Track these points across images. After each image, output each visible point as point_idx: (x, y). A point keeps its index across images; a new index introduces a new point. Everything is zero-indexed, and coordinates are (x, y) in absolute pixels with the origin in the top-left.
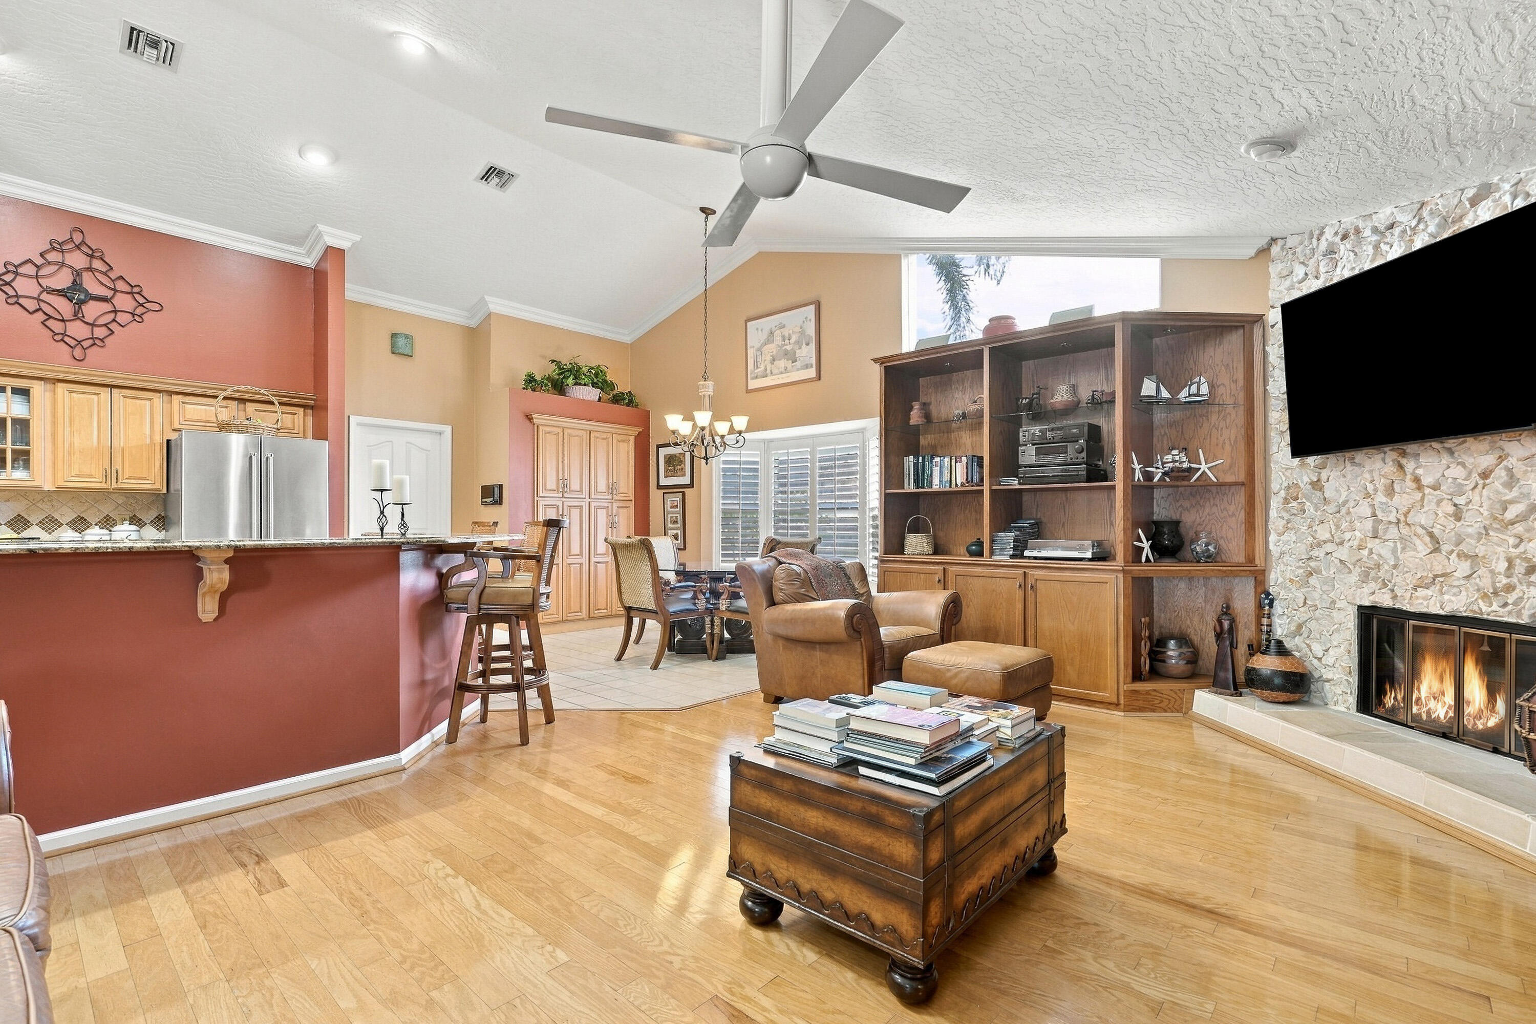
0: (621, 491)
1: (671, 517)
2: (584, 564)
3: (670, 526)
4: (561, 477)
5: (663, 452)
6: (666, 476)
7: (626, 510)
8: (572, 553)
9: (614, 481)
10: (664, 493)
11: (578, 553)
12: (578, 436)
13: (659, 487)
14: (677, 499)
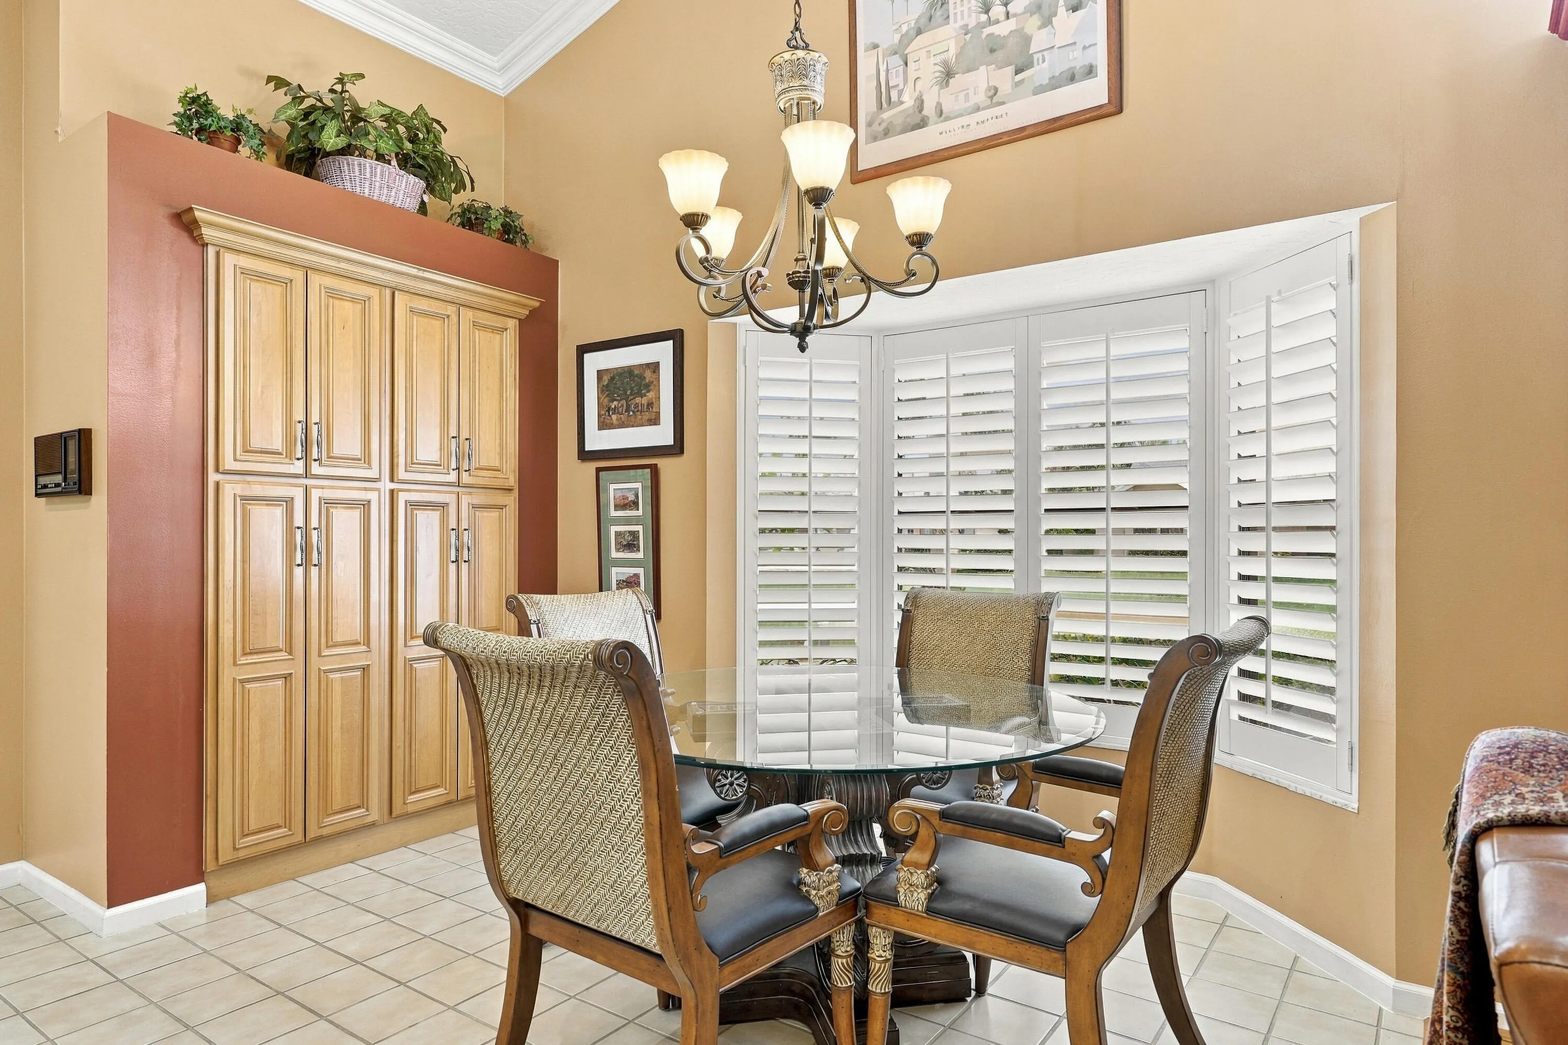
0: (484, 463)
1: (618, 534)
2: (374, 672)
3: (614, 554)
4: (299, 415)
5: (595, 362)
6: (603, 425)
7: (495, 514)
8: (338, 638)
9: (464, 434)
10: (599, 470)
11: (358, 636)
12: (353, 300)
13: (585, 455)
14: (637, 485)
